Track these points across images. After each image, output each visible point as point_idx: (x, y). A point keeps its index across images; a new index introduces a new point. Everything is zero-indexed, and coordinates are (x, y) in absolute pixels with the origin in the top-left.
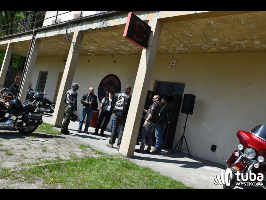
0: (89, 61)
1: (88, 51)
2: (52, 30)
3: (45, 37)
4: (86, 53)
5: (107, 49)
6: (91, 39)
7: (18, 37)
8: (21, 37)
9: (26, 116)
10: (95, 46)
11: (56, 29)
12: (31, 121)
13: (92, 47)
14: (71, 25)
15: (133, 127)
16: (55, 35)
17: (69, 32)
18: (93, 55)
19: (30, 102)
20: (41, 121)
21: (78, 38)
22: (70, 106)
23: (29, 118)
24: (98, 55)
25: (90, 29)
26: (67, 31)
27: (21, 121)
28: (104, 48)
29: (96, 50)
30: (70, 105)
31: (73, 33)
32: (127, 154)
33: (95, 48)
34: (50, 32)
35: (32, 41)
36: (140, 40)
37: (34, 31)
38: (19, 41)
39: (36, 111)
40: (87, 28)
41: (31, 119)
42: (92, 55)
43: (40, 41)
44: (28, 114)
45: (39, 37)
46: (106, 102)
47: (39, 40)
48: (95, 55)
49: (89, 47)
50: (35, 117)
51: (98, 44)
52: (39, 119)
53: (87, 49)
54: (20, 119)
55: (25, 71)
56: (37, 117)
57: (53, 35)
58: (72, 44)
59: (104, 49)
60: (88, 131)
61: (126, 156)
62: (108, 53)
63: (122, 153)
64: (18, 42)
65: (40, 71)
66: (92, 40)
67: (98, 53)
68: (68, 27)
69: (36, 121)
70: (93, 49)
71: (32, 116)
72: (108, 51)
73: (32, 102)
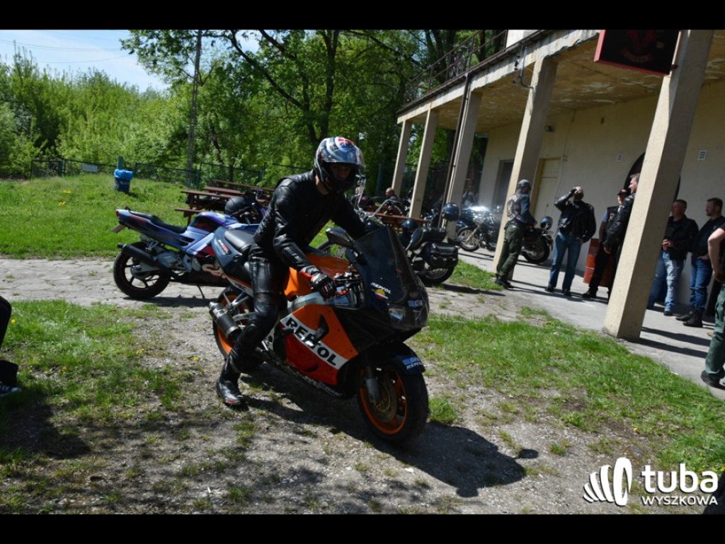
0: (602, 121)
1: (593, 95)
2: (498, 66)
3: (486, 85)
4: (594, 100)
5: (637, 81)
6: (584, 67)
7: (443, 94)
8: (448, 93)
9: (428, 250)
10: (603, 82)
11: (504, 63)
12: (435, 258)
13: (598, 85)
14: (524, 50)
15: (632, 269)
16: (503, 77)
17: (520, 67)
18: (611, 101)
19: (469, 231)
20: (454, 260)
21: (541, 75)
22: (514, 227)
23: (432, 254)
24: (625, 100)
25: (563, 48)
26: (516, 65)
27: (420, 259)
28: (628, 82)
29: (611, 88)
30: (514, 224)
31: (532, 66)
32: (617, 331)
33: (605, 86)
34: (494, 71)
35: (465, 99)
36: (646, 58)
37: (466, 75)
38: (445, 102)
39: (445, 241)
40: (559, 48)
41: (435, 255)
42: (610, 104)
43: (481, 94)
44: (431, 246)
45: (477, 87)
46: (611, 218)
47: (478, 93)
48: (616, 103)
49: (591, 86)
50: (443, 251)
51: (606, 75)
52: (450, 256)
53: (588, 90)
54: (418, 256)
55: (452, 166)
56: (446, 251)
57: (499, 77)
58: (531, 91)
59: (630, 84)
60: (571, 291)
61: (616, 335)
62: (646, 92)
63: (608, 328)
64: (444, 104)
65: (501, 162)
66: (587, 70)
67: (620, 95)
68: (518, 55)
69: (445, 259)
70: (602, 89)
71: (437, 249)
72: (640, 85)
73: (473, 230)
